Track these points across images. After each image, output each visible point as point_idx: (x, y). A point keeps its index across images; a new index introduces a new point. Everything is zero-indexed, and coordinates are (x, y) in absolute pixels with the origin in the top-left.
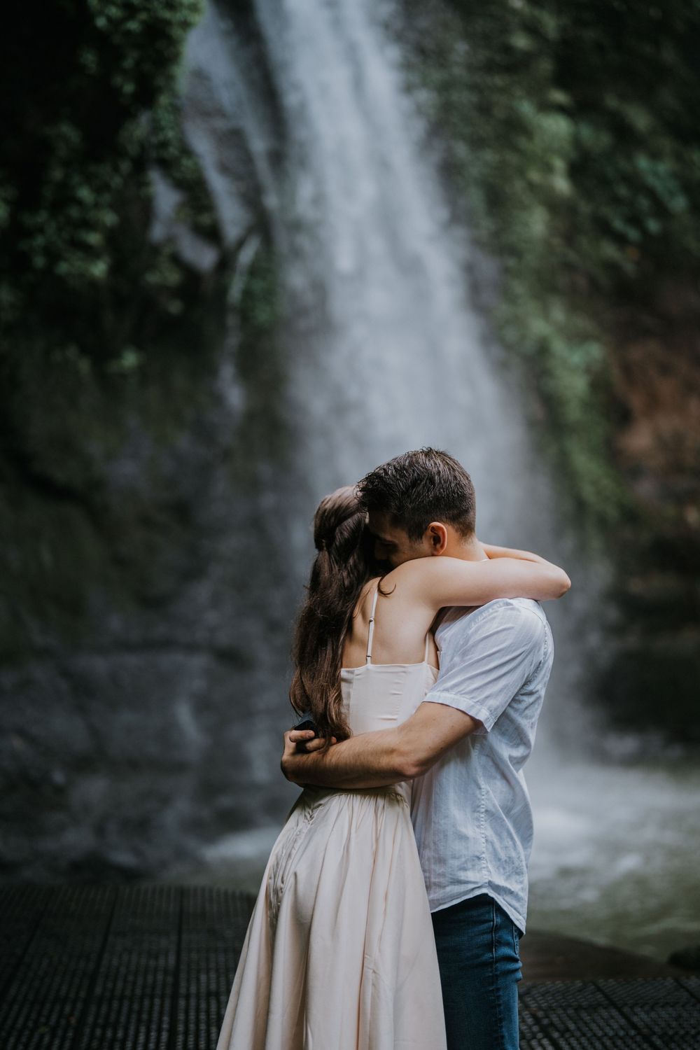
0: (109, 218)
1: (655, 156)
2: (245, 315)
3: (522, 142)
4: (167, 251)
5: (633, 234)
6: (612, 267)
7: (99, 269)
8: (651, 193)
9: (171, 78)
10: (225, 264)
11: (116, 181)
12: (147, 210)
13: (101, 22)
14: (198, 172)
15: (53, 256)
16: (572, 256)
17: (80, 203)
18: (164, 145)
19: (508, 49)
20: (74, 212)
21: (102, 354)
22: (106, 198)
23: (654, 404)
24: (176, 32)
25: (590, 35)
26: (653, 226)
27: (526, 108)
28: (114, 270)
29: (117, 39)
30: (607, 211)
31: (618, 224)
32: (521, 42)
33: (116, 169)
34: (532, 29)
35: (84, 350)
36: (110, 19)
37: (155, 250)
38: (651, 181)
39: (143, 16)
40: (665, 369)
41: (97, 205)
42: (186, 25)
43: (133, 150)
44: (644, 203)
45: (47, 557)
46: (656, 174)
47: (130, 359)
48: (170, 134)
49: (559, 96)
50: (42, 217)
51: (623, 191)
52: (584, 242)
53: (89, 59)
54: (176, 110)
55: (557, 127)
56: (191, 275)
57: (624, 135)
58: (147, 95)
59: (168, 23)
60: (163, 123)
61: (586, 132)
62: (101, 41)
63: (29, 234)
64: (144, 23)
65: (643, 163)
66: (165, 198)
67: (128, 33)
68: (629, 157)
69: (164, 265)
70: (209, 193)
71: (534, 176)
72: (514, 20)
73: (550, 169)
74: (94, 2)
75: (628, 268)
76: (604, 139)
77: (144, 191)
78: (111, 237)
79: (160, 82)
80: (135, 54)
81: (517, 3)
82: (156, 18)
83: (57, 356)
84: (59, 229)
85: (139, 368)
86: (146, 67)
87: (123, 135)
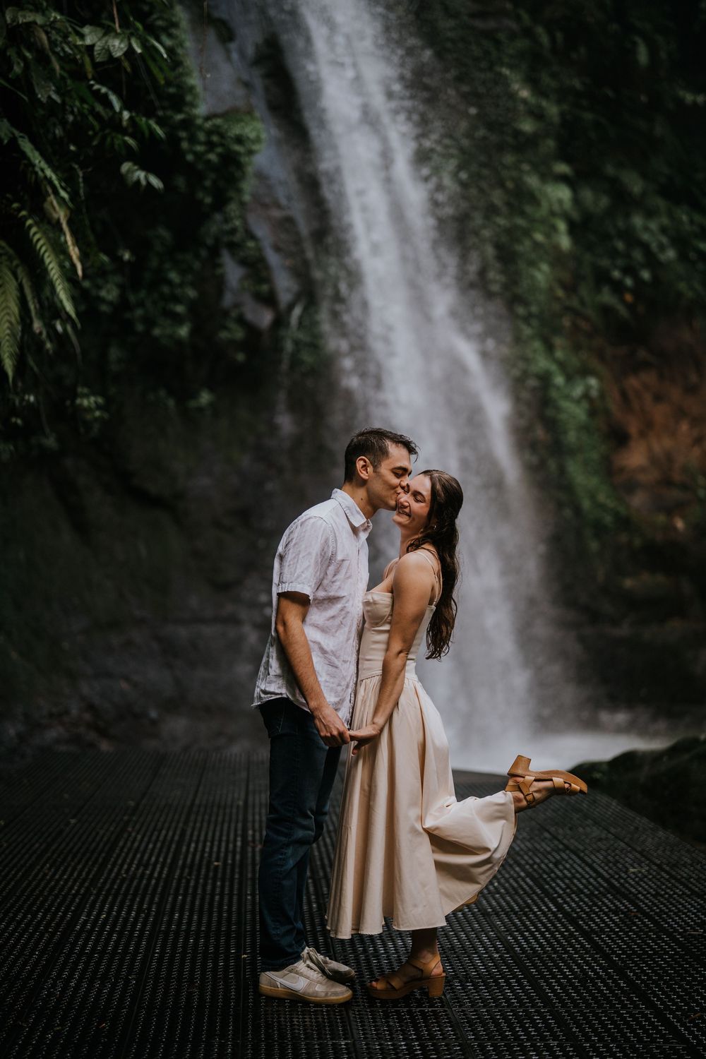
0: (191, 293)
1: (650, 214)
2: (295, 362)
3: (529, 209)
4: (234, 314)
5: (629, 282)
6: (606, 310)
8: (645, 247)
9: (239, 191)
10: (280, 322)
11: (197, 265)
12: (220, 284)
13: (190, 157)
14: (259, 249)
15: (150, 322)
16: (575, 303)
17: (170, 283)
18: (233, 231)
19: (517, 133)
20: (166, 289)
21: (184, 394)
22: (190, 277)
23: (648, 427)
24: (244, 159)
25: (588, 116)
26: (646, 275)
27: (533, 181)
28: (194, 332)
29: (200, 166)
30: (606, 262)
31: (616, 274)
32: (527, 126)
33: (197, 256)
34: (538, 115)
35: (171, 393)
36: (195, 153)
37: (226, 313)
38: (646, 237)
39: (219, 150)
40: (658, 398)
41: (181, 285)
42: (251, 153)
43: (210, 241)
44: (638, 255)
45: (143, 551)
46: (646, 229)
47: (205, 398)
48: (237, 223)
49: (562, 168)
50: (143, 294)
51: (620, 245)
52: (584, 291)
54: (242, 204)
55: (562, 194)
56: (252, 331)
57: (621, 198)
58: (221, 202)
59: (238, 153)
60: (233, 214)
61: (587, 195)
62: (189, 170)
63: (132, 307)
64: (220, 155)
65: (638, 221)
66: (233, 272)
67: (209, 161)
68: (627, 215)
69: (232, 325)
70: (267, 267)
71: (539, 237)
72: (521, 107)
73: (554, 228)
74: (185, 145)
75: (623, 311)
76: (604, 201)
77: (219, 271)
78: (193, 307)
79: (231, 194)
80: (213, 176)
81: (525, 93)
82: (230, 150)
83: (151, 396)
84: (154, 303)
85: (211, 404)
86: (221, 184)
87: (203, 230)
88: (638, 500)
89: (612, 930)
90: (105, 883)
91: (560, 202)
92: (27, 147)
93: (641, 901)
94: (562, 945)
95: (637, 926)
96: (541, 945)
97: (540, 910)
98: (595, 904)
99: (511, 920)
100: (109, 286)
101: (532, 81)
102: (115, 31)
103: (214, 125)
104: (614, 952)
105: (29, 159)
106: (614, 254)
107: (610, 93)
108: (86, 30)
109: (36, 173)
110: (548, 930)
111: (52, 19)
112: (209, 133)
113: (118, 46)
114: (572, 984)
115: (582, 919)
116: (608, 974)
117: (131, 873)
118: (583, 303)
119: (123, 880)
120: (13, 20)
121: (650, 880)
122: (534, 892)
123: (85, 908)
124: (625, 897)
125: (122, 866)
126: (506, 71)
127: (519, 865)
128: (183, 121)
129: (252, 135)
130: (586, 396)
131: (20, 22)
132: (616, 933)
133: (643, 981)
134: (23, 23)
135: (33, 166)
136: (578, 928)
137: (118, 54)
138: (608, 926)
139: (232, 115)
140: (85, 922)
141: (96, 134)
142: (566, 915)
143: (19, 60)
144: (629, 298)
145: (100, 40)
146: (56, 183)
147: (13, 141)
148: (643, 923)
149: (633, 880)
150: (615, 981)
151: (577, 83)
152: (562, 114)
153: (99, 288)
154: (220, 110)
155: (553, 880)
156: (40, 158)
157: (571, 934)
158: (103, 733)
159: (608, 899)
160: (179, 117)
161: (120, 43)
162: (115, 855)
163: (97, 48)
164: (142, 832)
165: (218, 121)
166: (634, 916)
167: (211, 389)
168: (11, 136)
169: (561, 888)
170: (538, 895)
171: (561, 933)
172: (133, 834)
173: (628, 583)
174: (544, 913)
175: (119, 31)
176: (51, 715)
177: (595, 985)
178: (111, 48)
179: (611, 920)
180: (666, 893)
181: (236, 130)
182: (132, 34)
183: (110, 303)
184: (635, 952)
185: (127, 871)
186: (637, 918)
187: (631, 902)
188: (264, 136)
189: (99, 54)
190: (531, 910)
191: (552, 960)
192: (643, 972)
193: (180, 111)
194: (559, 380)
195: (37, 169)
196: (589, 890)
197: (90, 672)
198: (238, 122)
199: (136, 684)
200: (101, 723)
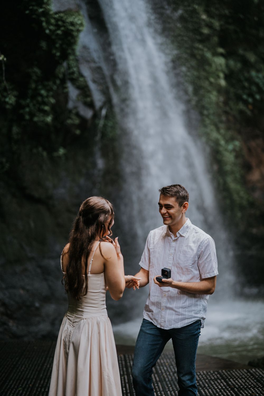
0: (52, 101)
2: (104, 135)
3: (207, 67)
4: (74, 112)
5: (250, 100)
6: (241, 112)
7: (49, 119)
8: (257, 85)
9: (73, 50)
10: (96, 116)
11: (55, 87)
12: (66, 97)
13: (47, 31)
14: (85, 82)
15: (32, 115)
16: (228, 109)
17: (42, 96)
18: (73, 73)
19: (201, 34)
20: (40, 99)
21: (51, 150)
22: (51, 93)
23: (260, 163)
24: (75, 34)
25: (232, 27)
26: (258, 97)
27: (208, 55)
28: (54, 119)
29: (53, 37)
30: (240, 92)
31: (245, 97)
32: (206, 31)
33: (55, 83)
34: (210, 26)
35: (44, 149)
36: (50, 30)
37: (70, 111)
38: (257, 80)
39: (63, 29)
41: (47, 97)
42: (79, 31)
43: (61, 76)
44: (254, 88)
45: (32, 225)
46: (258, 77)
47: (62, 151)
48: (75, 69)
49: (221, 50)
50: (28, 101)
51: (246, 84)
52: (231, 103)
53: (44, 44)
54: (77, 60)
55: (220, 61)
56: (83, 120)
57: (246, 64)
58: (65, 56)
59: (72, 30)
60: (72, 65)
61: (232, 63)
62: (48, 38)
63: (23, 107)
64: (63, 31)
65: (253, 73)
66: (73, 92)
67: (58, 34)
68: (248, 72)
69: (73, 117)
70: (89, 90)
71: (212, 80)
72: (203, 23)
73: (218, 77)
74: (44, 24)
75: (249, 113)
76: (239, 65)
77: (66, 90)
78: (53, 107)
79: (70, 51)
80: (60, 42)
81: (204, 17)
82: (68, 29)
83: (35, 151)
84: (34, 105)
85: (65, 154)
86: (64, 46)
87: (57, 71)
88: (257, 194)
91: (221, 65)
100: (10, 96)
101: (207, 12)
103: (60, 16)
106: (244, 88)
107: (241, 16)
112: (57, 20)
118: (231, 109)
126: (196, 7)
128: (43, 12)
129: (79, 22)
130: (234, 150)
139: (68, 12)
144: (250, 107)
151: (227, 12)
152: (221, 26)
153: (5, 97)
154: (62, 10)
158: (10, 317)
160: (41, 10)
165: (62, 15)
167: (65, 147)
173: (254, 231)
181: (70, 19)
183: (11, 104)
188: (84, 23)
193: (41, 8)
194: (222, 142)
197: (4, 286)
198: (72, 15)
199: (28, 291)
200: (9, 312)
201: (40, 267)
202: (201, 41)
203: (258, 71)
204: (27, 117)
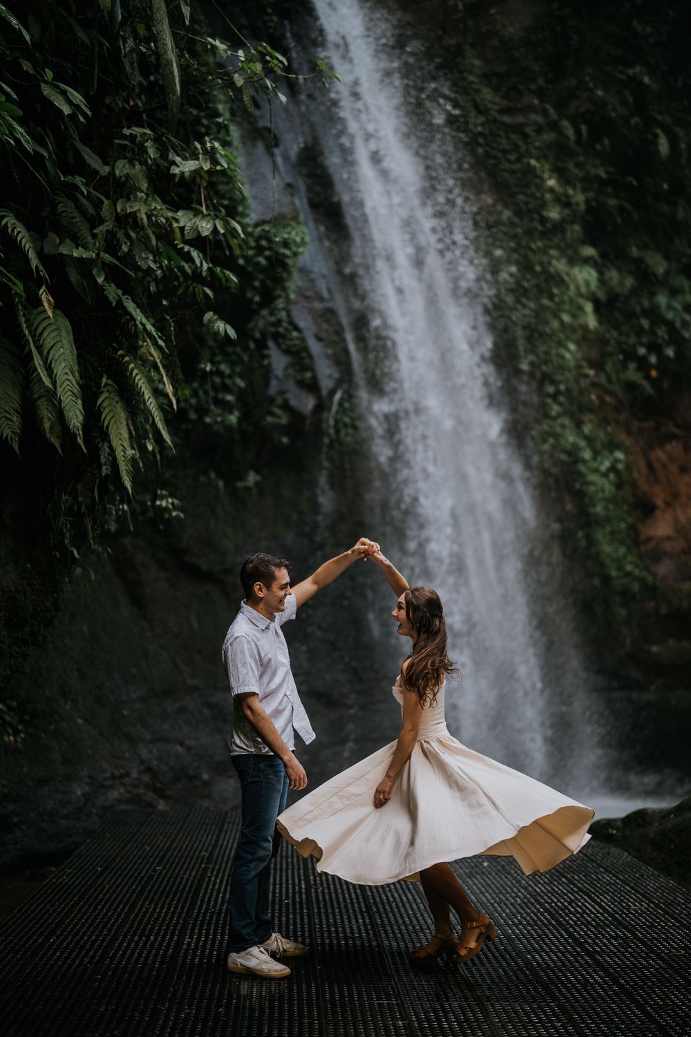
0: (241, 383)
4: (279, 400)
5: (653, 358)
6: (630, 387)
8: (670, 325)
9: (284, 289)
10: (321, 407)
11: (246, 357)
12: (267, 372)
13: (241, 262)
14: (303, 339)
15: (202, 411)
16: (602, 378)
17: (222, 374)
18: (279, 323)
19: (545, 220)
20: (218, 380)
21: (233, 475)
22: (238, 369)
23: (674, 497)
24: (290, 262)
25: (613, 202)
26: (670, 352)
28: (240, 419)
29: (250, 269)
30: (632, 340)
31: (642, 351)
32: (555, 214)
33: (246, 349)
34: (564, 202)
35: (220, 475)
36: (245, 257)
37: (272, 400)
38: (670, 315)
39: (267, 253)
40: (684, 470)
41: (230, 376)
42: (295, 254)
43: (257, 335)
44: (662, 333)
46: (671, 307)
47: (252, 478)
48: (283, 315)
49: (589, 252)
51: (645, 323)
55: (586, 275)
56: (295, 415)
57: (645, 278)
58: (268, 299)
59: (284, 255)
60: (279, 308)
61: (613, 276)
64: (268, 258)
65: (662, 300)
66: (278, 361)
67: (259, 263)
68: (652, 297)
69: (277, 411)
70: (310, 357)
71: (567, 318)
72: (549, 196)
73: (581, 309)
75: (649, 388)
77: (266, 362)
78: (242, 395)
79: (279, 292)
80: (261, 276)
81: (552, 183)
82: (277, 253)
83: (202, 479)
84: (206, 392)
85: (257, 484)
86: (269, 283)
87: (251, 325)
88: (664, 569)
89: (611, 951)
90: (198, 916)
91: (587, 283)
92: (130, 306)
93: (638, 930)
94: (569, 961)
95: (632, 948)
96: (553, 961)
97: (554, 936)
98: (600, 933)
99: (530, 944)
101: (559, 171)
102: (202, 213)
103: (263, 231)
104: (611, 966)
105: (130, 314)
106: (640, 331)
107: (633, 181)
108: (180, 214)
109: (136, 326)
110: (560, 951)
111: (153, 208)
112: (259, 238)
113: (205, 227)
114: (576, 988)
115: (588, 943)
116: (604, 981)
117: (217, 908)
118: (610, 380)
119: (212, 914)
120: (122, 210)
121: (647, 915)
122: (551, 924)
123: (186, 933)
124: (625, 927)
125: (209, 903)
126: (534, 162)
127: (539, 903)
129: (298, 239)
130: (612, 468)
131: (128, 211)
132: (614, 953)
133: (631, 986)
134: (131, 213)
135: (133, 319)
136: (585, 950)
137: (205, 233)
138: (608, 948)
139: (280, 221)
140: (189, 944)
141: (180, 285)
142: (575, 940)
143: (126, 241)
144: (653, 373)
145: (190, 220)
146: (155, 334)
147: (120, 302)
148: (637, 946)
149: (634, 915)
150: (609, 986)
151: (601, 172)
152: (588, 201)
154: (268, 217)
155: (566, 914)
156: (141, 315)
157: (578, 954)
158: (160, 793)
159: (610, 929)
161: (207, 225)
162: (201, 895)
163: (186, 228)
164: (220, 877)
165: (267, 228)
166: (631, 941)
167: (258, 472)
168: (118, 298)
169: (573, 920)
170: (553, 926)
171: (570, 953)
172: (213, 879)
173: (655, 649)
174: (557, 939)
175: (205, 213)
176: (113, 777)
177: (593, 988)
178: (200, 229)
179: (612, 944)
180: (659, 925)
181: (283, 235)
182: (217, 217)
184: (627, 967)
185: (214, 907)
186: (633, 942)
187: (629, 931)
188: (307, 239)
189: (189, 233)
190: (547, 936)
191: (561, 971)
192: (632, 979)
194: (587, 455)
195: (138, 323)
196: (596, 922)
197: (148, 737)
198: (285, 227)
199: (189, 749)
200: (158, 785)
201: (209, 705)
202: (544, 235)
203: (674, 292)
204: (193, 416)
